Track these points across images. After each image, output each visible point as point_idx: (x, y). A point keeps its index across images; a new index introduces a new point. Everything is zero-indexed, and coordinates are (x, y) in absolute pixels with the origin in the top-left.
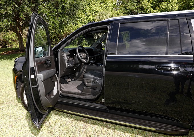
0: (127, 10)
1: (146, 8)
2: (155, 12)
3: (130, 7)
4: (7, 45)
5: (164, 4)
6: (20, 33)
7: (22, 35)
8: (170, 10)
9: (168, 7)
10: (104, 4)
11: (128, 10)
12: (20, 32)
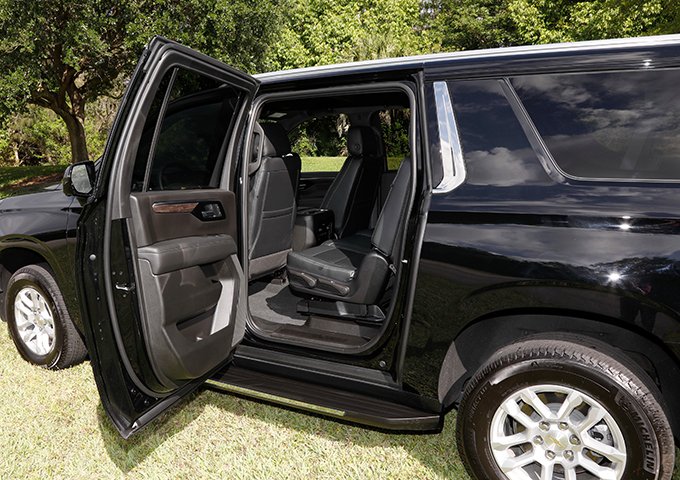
0: (455, 31)
1: (522, 25)
2: (553, 37)
3: (464, 20)
4: (39, 157)
5: (584, 11)
6: (74, 116)
7: (81, 120)
8: (604, 29)
9: (599, 20)
10: (375, 12)
11: (459, 30)
12: (74, 111)
